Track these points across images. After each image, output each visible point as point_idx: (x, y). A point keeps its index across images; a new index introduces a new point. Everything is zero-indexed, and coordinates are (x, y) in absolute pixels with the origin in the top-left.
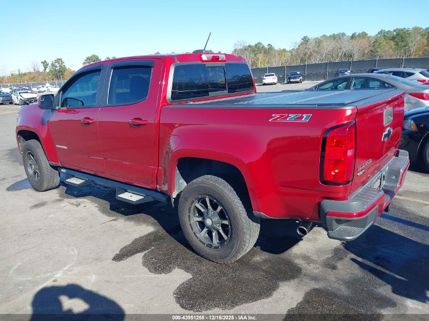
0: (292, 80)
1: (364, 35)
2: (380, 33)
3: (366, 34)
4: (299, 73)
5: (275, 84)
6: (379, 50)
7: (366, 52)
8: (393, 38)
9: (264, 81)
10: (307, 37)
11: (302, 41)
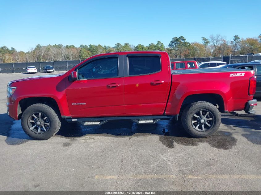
0: (48, 71)
1: (73, 47)
2: (81, 46)
3: (74, 46)
4: (51, 66)
5: (36, 73)
6: (83, 55)
7: (76, 56)
8: (89, 50)
9: (29, 71)
10: (39, 45)
11: (36, 47)
